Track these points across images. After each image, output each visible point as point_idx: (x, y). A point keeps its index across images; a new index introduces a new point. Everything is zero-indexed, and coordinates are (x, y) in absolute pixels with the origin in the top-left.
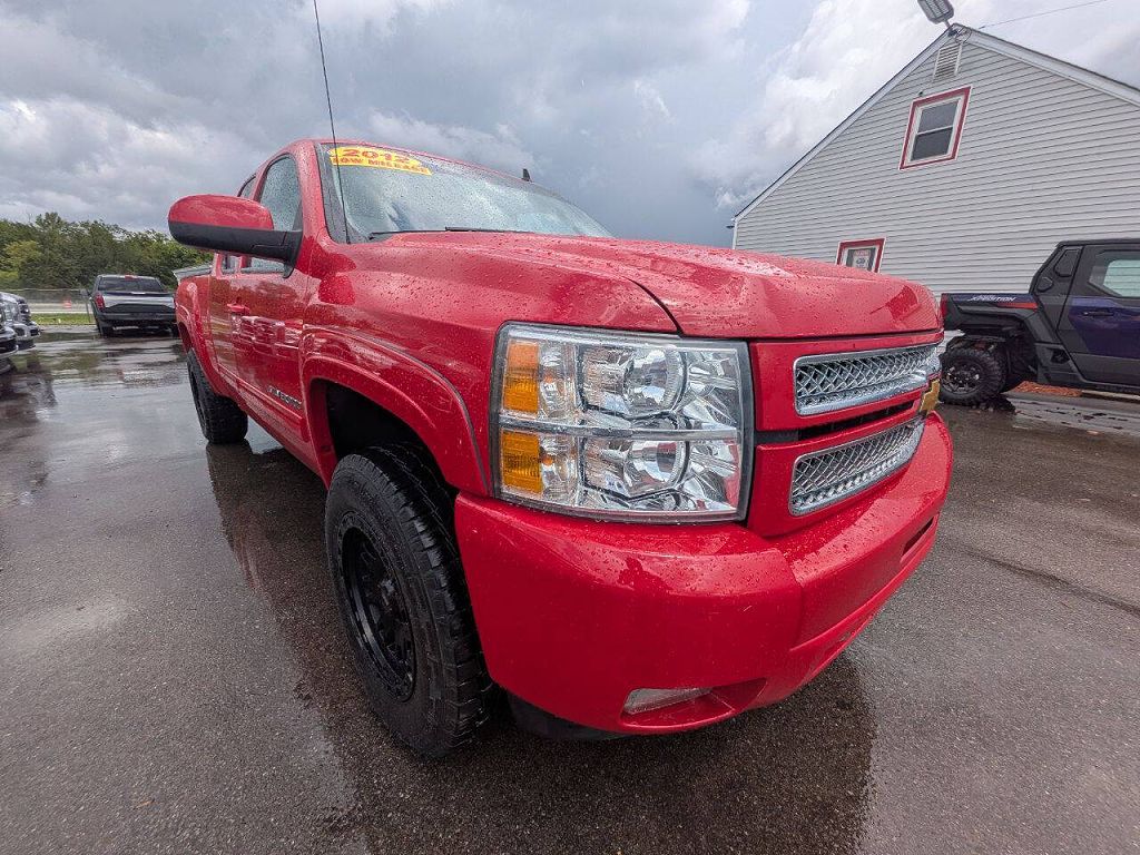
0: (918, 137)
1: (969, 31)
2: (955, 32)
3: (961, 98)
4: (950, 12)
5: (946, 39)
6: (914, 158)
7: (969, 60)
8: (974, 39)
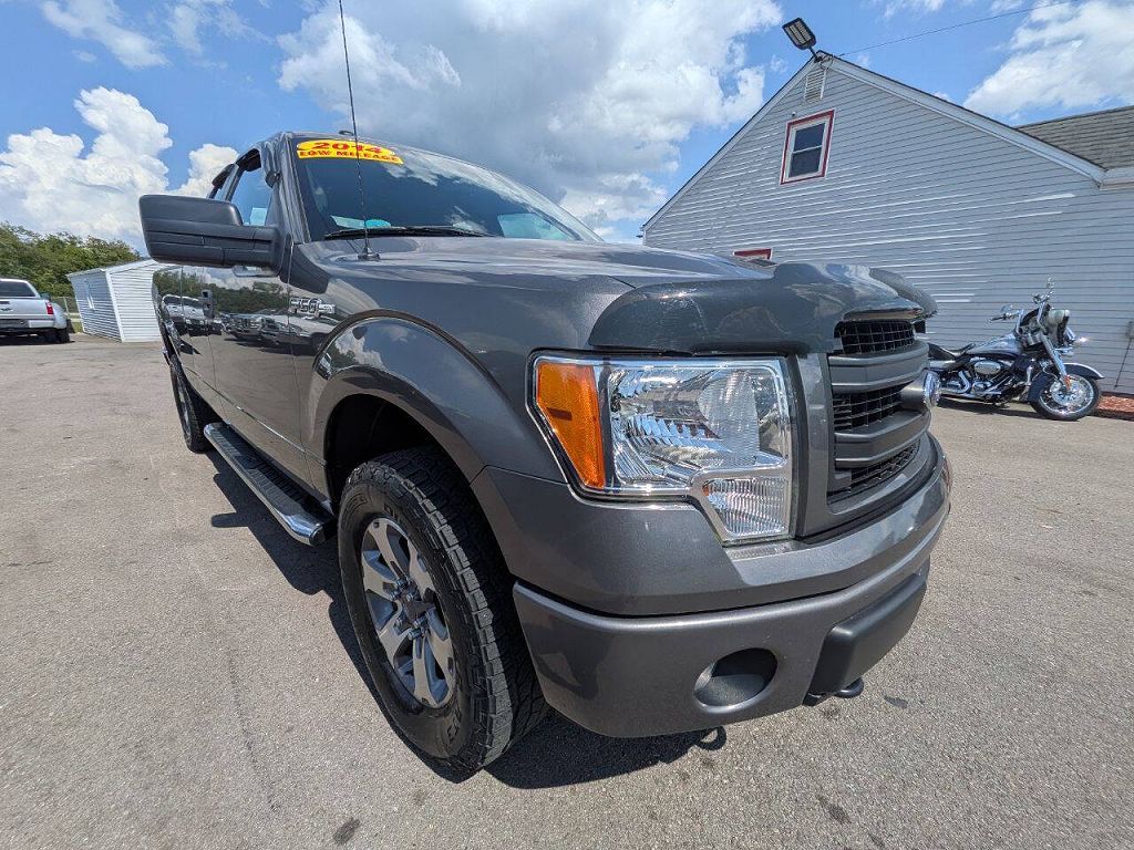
0: (794, 156)
1: (831, 57)
2: (820, 59)
3: (826, 121)
4: (813, 41)
5: (812, 65)
6: (791, 175)
7: (833, 85)
8: (836, 65)
